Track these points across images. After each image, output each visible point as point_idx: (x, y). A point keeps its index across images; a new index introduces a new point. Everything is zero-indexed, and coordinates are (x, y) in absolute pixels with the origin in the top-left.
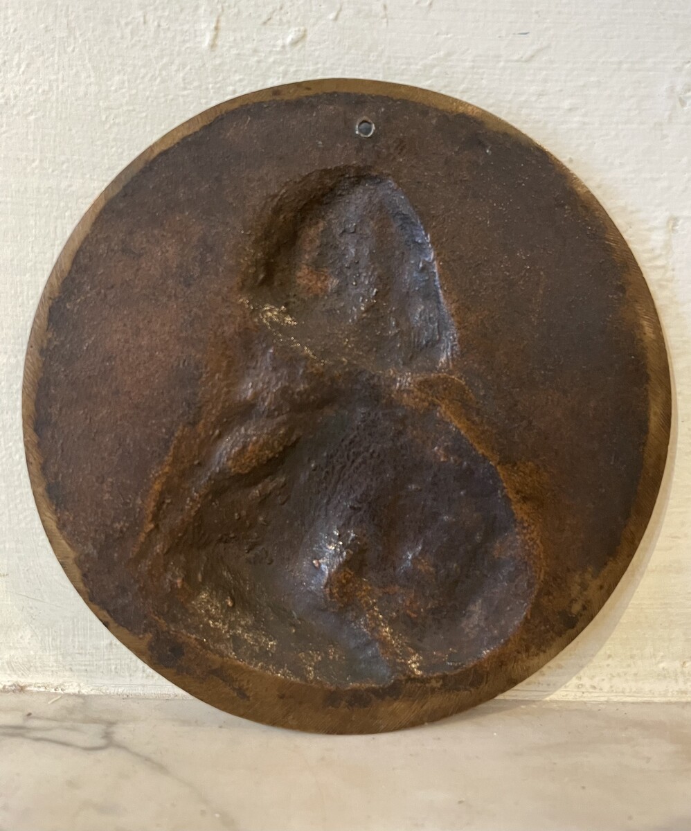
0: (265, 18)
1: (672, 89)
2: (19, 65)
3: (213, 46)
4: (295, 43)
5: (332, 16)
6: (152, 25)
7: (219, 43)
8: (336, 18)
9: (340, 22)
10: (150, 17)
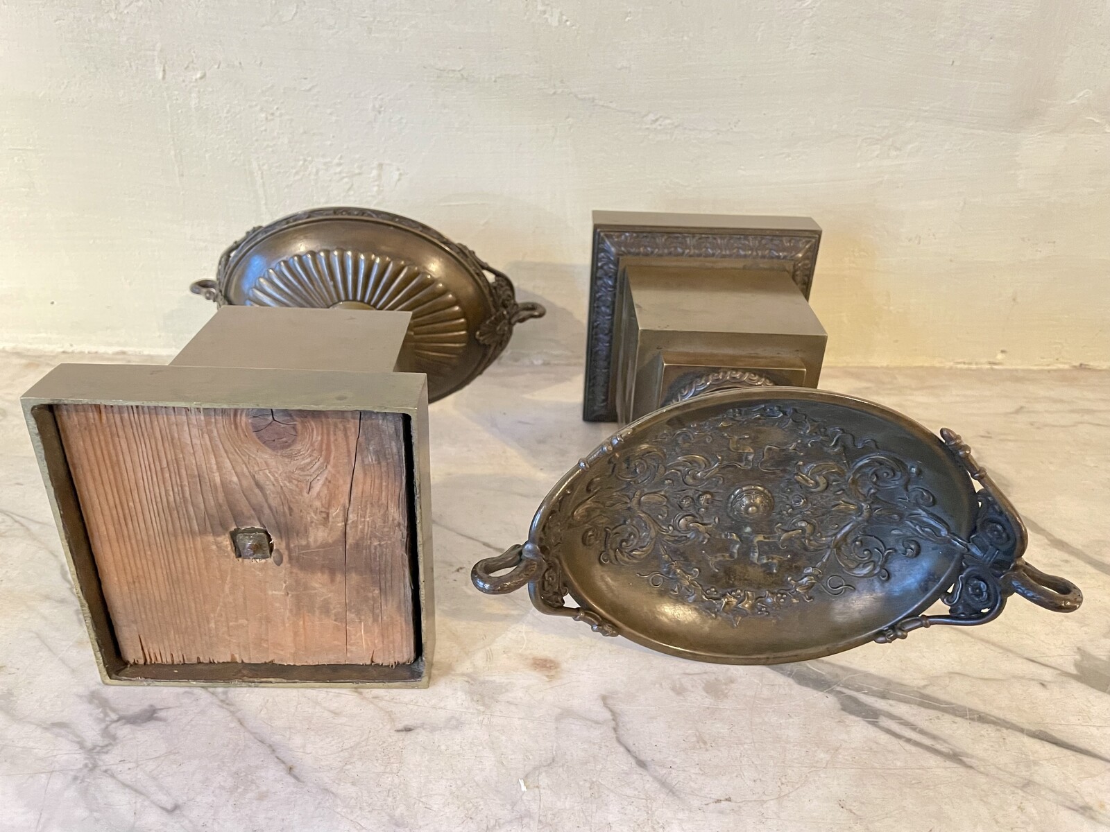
0: (186, 66)
1: (374, 106)
2: (76, 84)
3: (164, 78)
4: (201, 78)
5: (216, 66)
6: (134, 68)
7: (167, 76)
8: (218, 68)
9: (221, 69)
10: (132, 64)
